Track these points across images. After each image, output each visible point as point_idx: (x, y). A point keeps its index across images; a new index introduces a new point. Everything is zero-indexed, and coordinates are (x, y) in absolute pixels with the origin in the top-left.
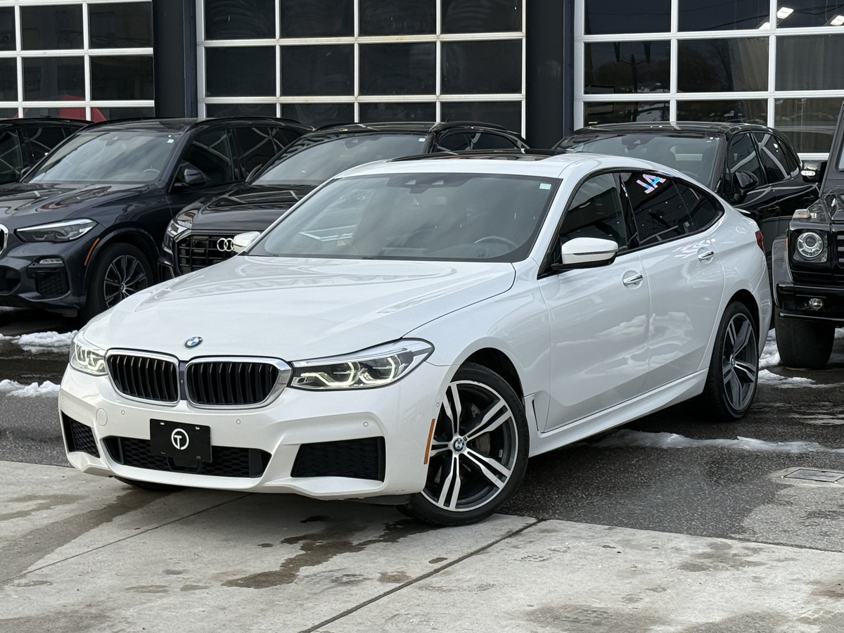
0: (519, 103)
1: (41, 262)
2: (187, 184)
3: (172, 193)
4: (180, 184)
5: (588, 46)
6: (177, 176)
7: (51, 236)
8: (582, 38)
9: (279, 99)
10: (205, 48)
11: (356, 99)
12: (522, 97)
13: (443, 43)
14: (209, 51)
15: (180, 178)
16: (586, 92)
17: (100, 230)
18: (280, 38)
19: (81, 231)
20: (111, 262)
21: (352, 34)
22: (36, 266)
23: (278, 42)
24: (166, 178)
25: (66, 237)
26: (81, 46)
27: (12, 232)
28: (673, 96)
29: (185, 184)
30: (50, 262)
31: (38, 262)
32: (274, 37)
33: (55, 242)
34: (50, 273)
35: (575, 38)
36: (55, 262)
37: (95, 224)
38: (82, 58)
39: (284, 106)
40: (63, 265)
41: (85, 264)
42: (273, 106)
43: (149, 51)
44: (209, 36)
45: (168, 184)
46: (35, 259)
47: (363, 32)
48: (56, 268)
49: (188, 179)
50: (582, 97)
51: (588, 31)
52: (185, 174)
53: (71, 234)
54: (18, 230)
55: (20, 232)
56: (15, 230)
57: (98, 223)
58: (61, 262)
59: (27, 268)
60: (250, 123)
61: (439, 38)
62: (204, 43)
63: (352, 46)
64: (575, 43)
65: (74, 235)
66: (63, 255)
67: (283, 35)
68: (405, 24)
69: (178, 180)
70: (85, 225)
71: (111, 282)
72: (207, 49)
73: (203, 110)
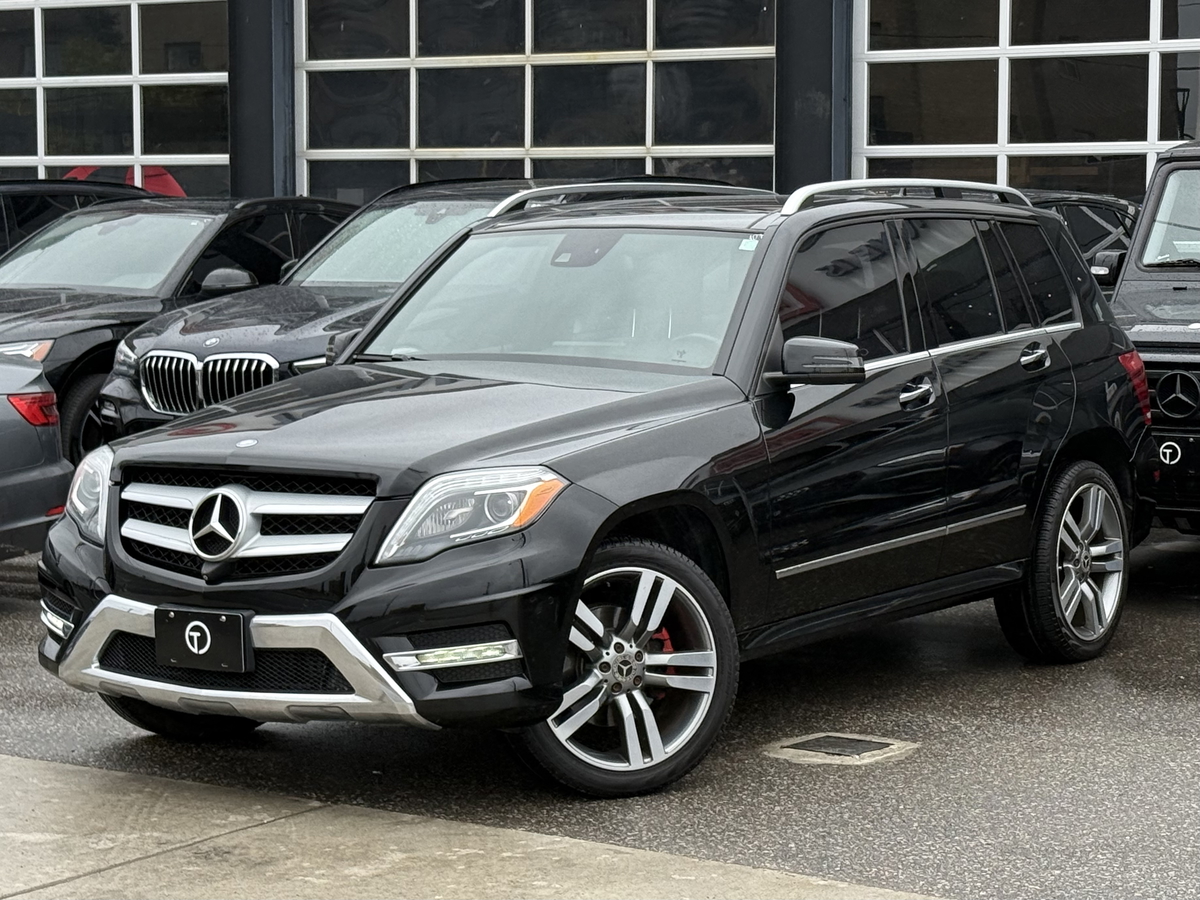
0: (767, 159)
5: (875, 69)
8: (865, 55)
9: (414, 153)
10: (307, 72)
11: (528, 152)
12: (771, 149)
13: (658, 65)
16: (871, 142)
18: (416, 56)
21: (522, 50)
23: (413, 63)
26: (127, 70)
32: (407, 55)
35: (854, 57)
38: (129, 89)
39: (421, 164)
42: (405, 164)
43: (221, 77)
44: (313, 54)
47: (538, 47)
50: (864, 150)
51: (875, 45)
61: (650, 55)
62: (305, 64)
64: (854, 64)
67: (422, 52)
68: (601, 34)
72: (311, 75)
73: (303, 170)
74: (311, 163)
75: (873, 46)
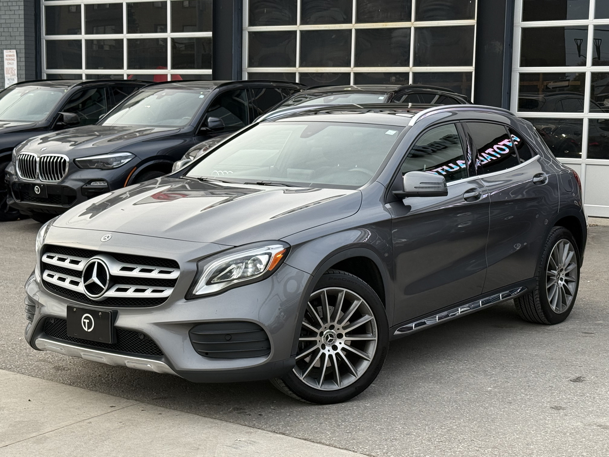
0: (471, 73)
1: (92, 184)
2: (210, 128)
3: (198, 134)
4: (204, 129)
6: (203, 122)
7: (100, 165)
8: (520, 24)
10: (248, 32)
11: (352, 70)
12: (472, 69)
14: (250, 33)
15: (205, 124)
16: (521, 66)
17: (138, 160)
18: (300, 25)
19: (122, 161)
22: (89, 186)
23: (298, 28)
24: (194, 124)
25: (112, 166)
26: (165, 31)
27: (72, 161)
28: (589, 69)
29: (208, 128)
30: (99, 184)
31: (90, 184)
33: (102, 169)
34: (98, 192)
35: (514, 25)
36: (103, 184)
37: (134, 156)
38: (165, 40)
40: (107, 186)
42: (294, 74)
43: (209, 34)
44: (251, 23)
45: (196, 128)
46: (87, 181)
47: (359, 21)
48: (103, 189)
49: (210, 125)
52: (209, 121)
53: (115, 164)
54: (77, 160)
55: (78, 161)
56: (74, 160)
57: (136, 156)
58: (106, 184)
59: (82, 188)
60: (275, 85)
61: (413, 24)
62: (248, 29)
63: (351, 30)
64: (514, 28)
65: (118, 164)
66: (107, 179)
68: (389, 14)
69: (203, 126)
70: (126, 157)
73: (245, 77)
74: (250, 74)
75: (524, 20)
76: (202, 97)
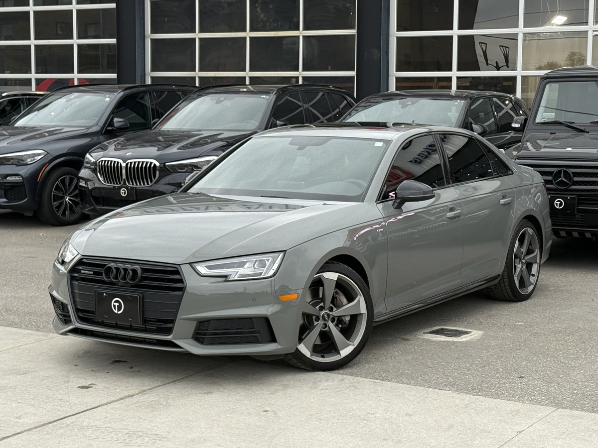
0: (353, 77)
1: (8, 178)
2: (116, 128)
3: (105, 134)
4: (110, 128)
5: (399, 39)
6: (109, 122)
7: (15, 162)
8: (395, 34)
9: (198, 74)
10: (151, 39)
11: (248, 74)
12: (354, 73)
13: (304, 37)
14: (154, 41)
15: (111, 124)
16: (397, 71)
17: (50, 157)
18: (199, 33)
19: (36, 158)
20: (57, 180)
21: (245, 30)
22: (5, 181)
23: (197, 35)
24: (101, 123)
25: (26, 162)
26: (71, 37)
28: (454, 74)
29: (113, 128)
30: (14, 179)
31: (6, 179)
32: (195, 32)
33: (17, 165)
34: (14, 186)
35: (390, 34)
36: (18, 179)
38: (72, 46)
39: (201, 78)
40: (22, 181)
41: (38, 180)
42: (193, 79)
43: (113, 41)
44: (154, 31)
45: (103, 128)
46: (4, 176)
47: (252, 30)
48: (18, 183)
49: (116, 125)
50: (394, 74)
51: (399, 29)
52: (114, 121)
53: (29, 160)
57: (48, 153)
58: (21, 178)
60: (176, 88)
61: (301, 33)
62: (150, 36)
63: (245, 38)
64: (390, 37)
65: (32, 161)
66: (23, 175)
67: (201, 31)
68: (279, 23)
69: (108, 126)
70: (39, 154)
71: (57, 193)
72: (152, 40)
73: (149, 81)
74: (152, 78)
75: (398, 30)
76: (108, 99)
